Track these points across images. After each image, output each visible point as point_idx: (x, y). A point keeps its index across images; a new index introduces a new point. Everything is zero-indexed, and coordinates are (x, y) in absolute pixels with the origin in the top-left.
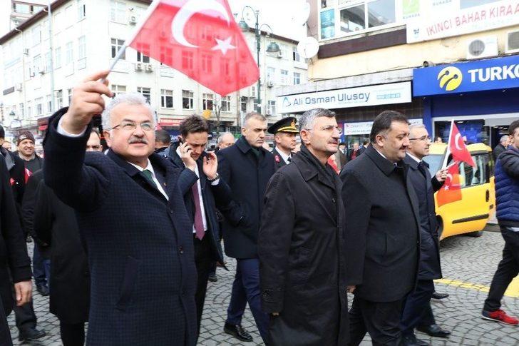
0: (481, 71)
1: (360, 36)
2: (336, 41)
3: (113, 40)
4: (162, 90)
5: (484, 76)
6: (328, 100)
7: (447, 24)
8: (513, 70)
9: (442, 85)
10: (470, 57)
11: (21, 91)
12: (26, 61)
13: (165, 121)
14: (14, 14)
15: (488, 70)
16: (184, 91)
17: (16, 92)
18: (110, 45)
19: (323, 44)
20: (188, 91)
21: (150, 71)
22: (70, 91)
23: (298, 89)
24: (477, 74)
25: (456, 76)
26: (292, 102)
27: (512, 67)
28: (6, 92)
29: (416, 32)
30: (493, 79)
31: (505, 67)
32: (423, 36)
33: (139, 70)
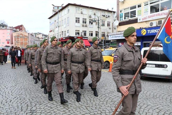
0: (150, 30)
1: (128, 20)
2: (123, 21)
3: (76, 18)
4: (90, 31)
5: (151, 32)
6: (119, 37)
7: (147, 18)
8: (157, 31)
9: (142, 34)
10: (150, 26)
11: (53, 31)
12: (55, 23)
13: (90, 40)
14: (54, 10)
15: (151, 30)
16: (96, 32)
17: (53, 32)
18: (75, 19)
19: (120, 22)
20: (97, 32)
21: (86, 26)
22: (65, 32)
23: (113, 34)
24: (149, 31)
25: (145, 32)
26: (112, 37)
27: (156, 30)
28: (50, 32)
29: (140, 19)
30: (152, 32)
31: (155, 30)
32: (141, 21)
33: (83, 26)
